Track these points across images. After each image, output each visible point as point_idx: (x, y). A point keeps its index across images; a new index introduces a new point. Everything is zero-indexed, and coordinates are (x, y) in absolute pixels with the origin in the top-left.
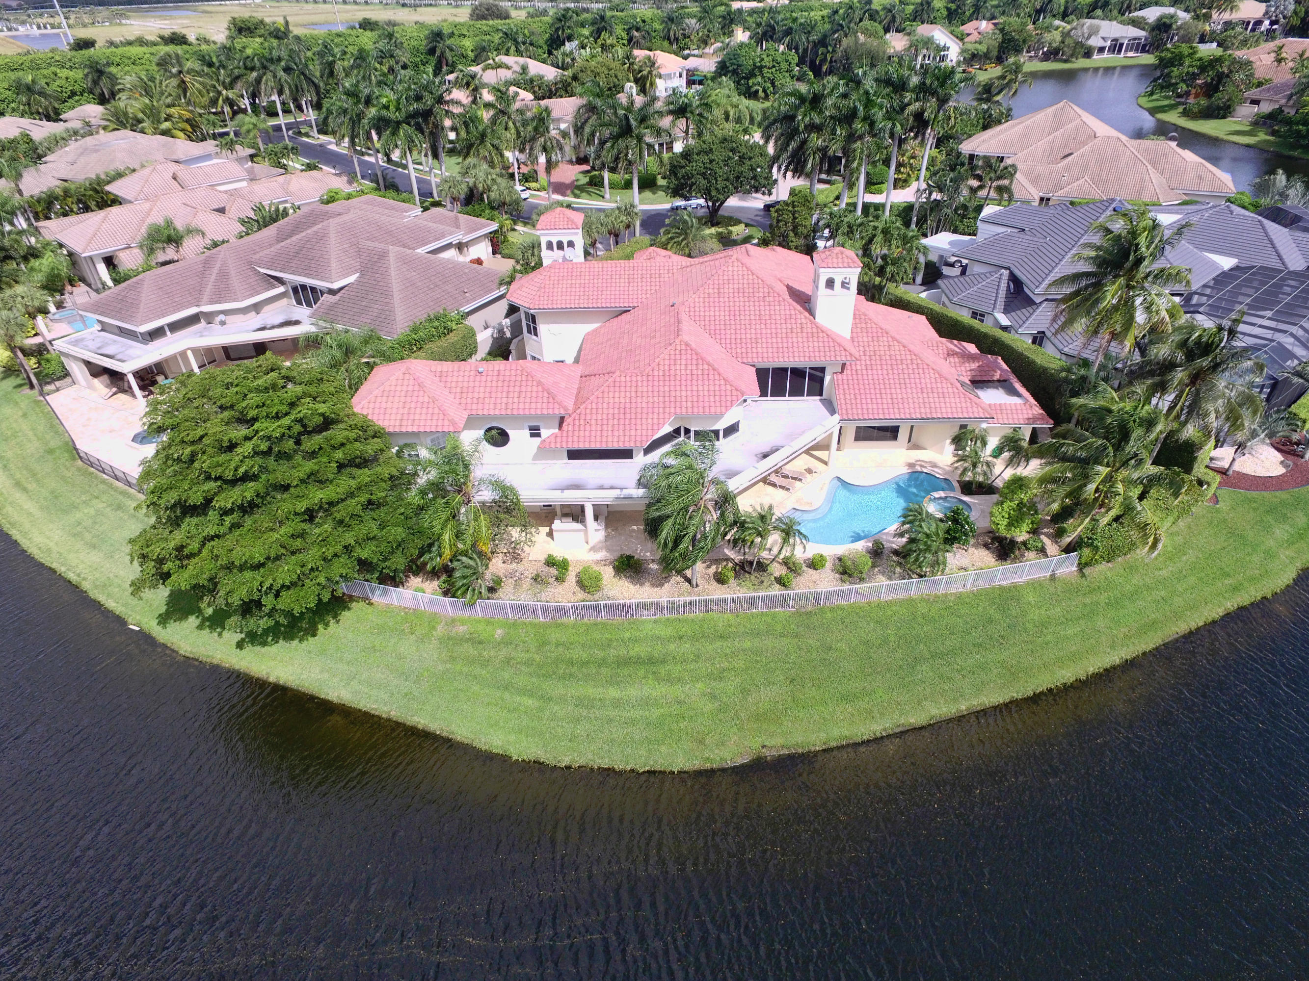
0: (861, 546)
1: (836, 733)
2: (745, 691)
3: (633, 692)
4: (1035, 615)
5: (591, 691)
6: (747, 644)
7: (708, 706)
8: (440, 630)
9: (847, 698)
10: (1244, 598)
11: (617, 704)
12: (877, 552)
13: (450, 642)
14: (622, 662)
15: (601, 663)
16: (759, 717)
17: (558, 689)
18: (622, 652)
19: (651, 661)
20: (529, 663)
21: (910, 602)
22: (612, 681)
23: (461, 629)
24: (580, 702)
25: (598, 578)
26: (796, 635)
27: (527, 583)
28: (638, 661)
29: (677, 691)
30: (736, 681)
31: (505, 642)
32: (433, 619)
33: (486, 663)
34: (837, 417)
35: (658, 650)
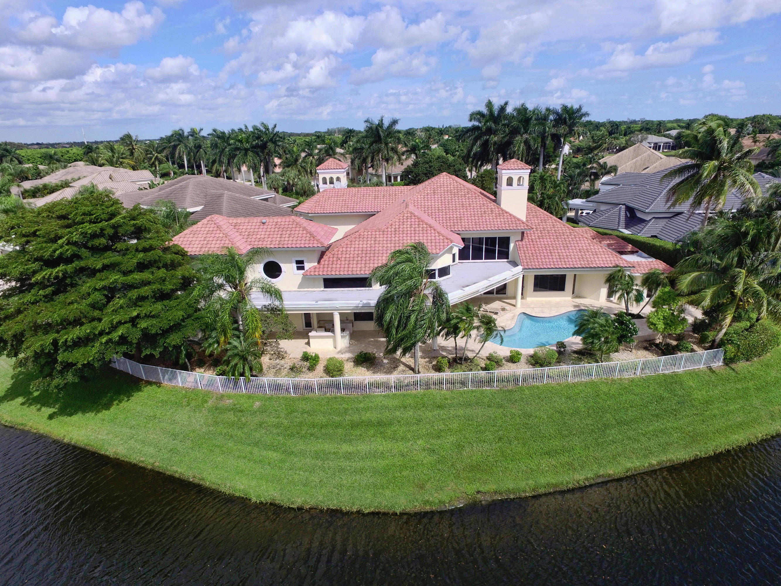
0: (548, 349)
1: (543, 481)
2: (459, 447)
3: (363, 447)
4: (698, 395)
6: (461, 412)
7: (428, 459)
8: (211, 403)
11: (349, 456)
12: (561, 352)
13: (217, 411)
14: (354, 426)
15: (338, 426)
17: (301, 446)
18: (356, 418)
19: (380, 424)
20: (277, 426)
23: (228, 402)
24: (317, 456)
25: (341, 368)
26: (501, 406)
28: (369, 424)
29: (401, 446)
30: (452, 439)
31: (262, 410)
32: (206, 396)
33: (243, 426)
34: (520, 268)
35: (386, 415)
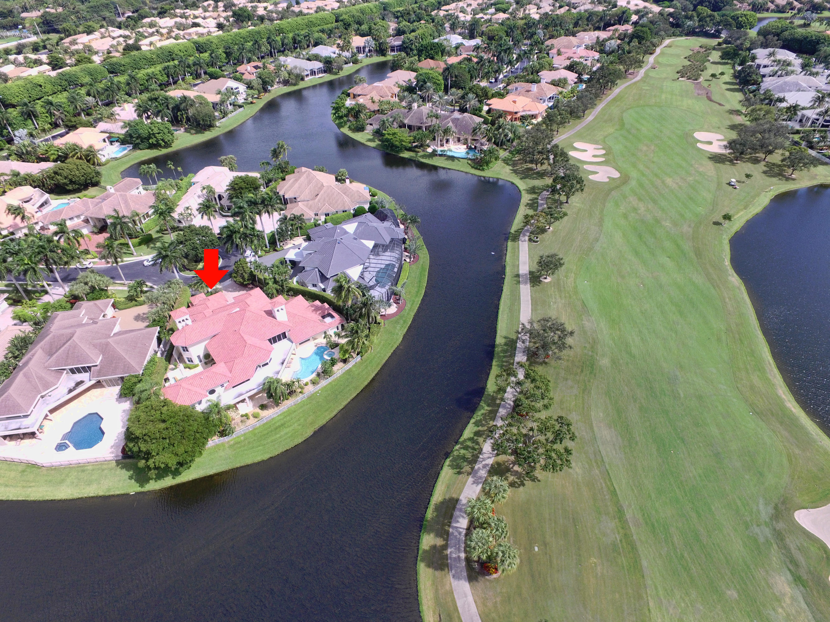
0: (314, 375)
1: (327, 418)
2: (305, 420)
3: (282, 433)
4: (356, 373)
5: (273, 438)
6: (301, 410)
7: (300, 427)
8: (227, 445)
9: (326, 411)
10: (394, 348)
11: (280, 437)
12: (318, 375)
13: (231, 447)
14: (276, 429)
15: (271, 431)
16: (311, 424)
17: (265, 442)
18: (275, 427)
19: (282, 425)
20: (254, 440)
21: (330, 383)
22: (276, 434)
23: (232, 442)
24: (272, 442)
25: (258, 414)
26: (310, 403)
27: (240, 424)
28: (279, 427)
29: (291, 428)
30: (303, 419)
31: (245, 439)
32: (223, 444)
33: (244, 446)
34: (294, 344)
35: (282, 422)
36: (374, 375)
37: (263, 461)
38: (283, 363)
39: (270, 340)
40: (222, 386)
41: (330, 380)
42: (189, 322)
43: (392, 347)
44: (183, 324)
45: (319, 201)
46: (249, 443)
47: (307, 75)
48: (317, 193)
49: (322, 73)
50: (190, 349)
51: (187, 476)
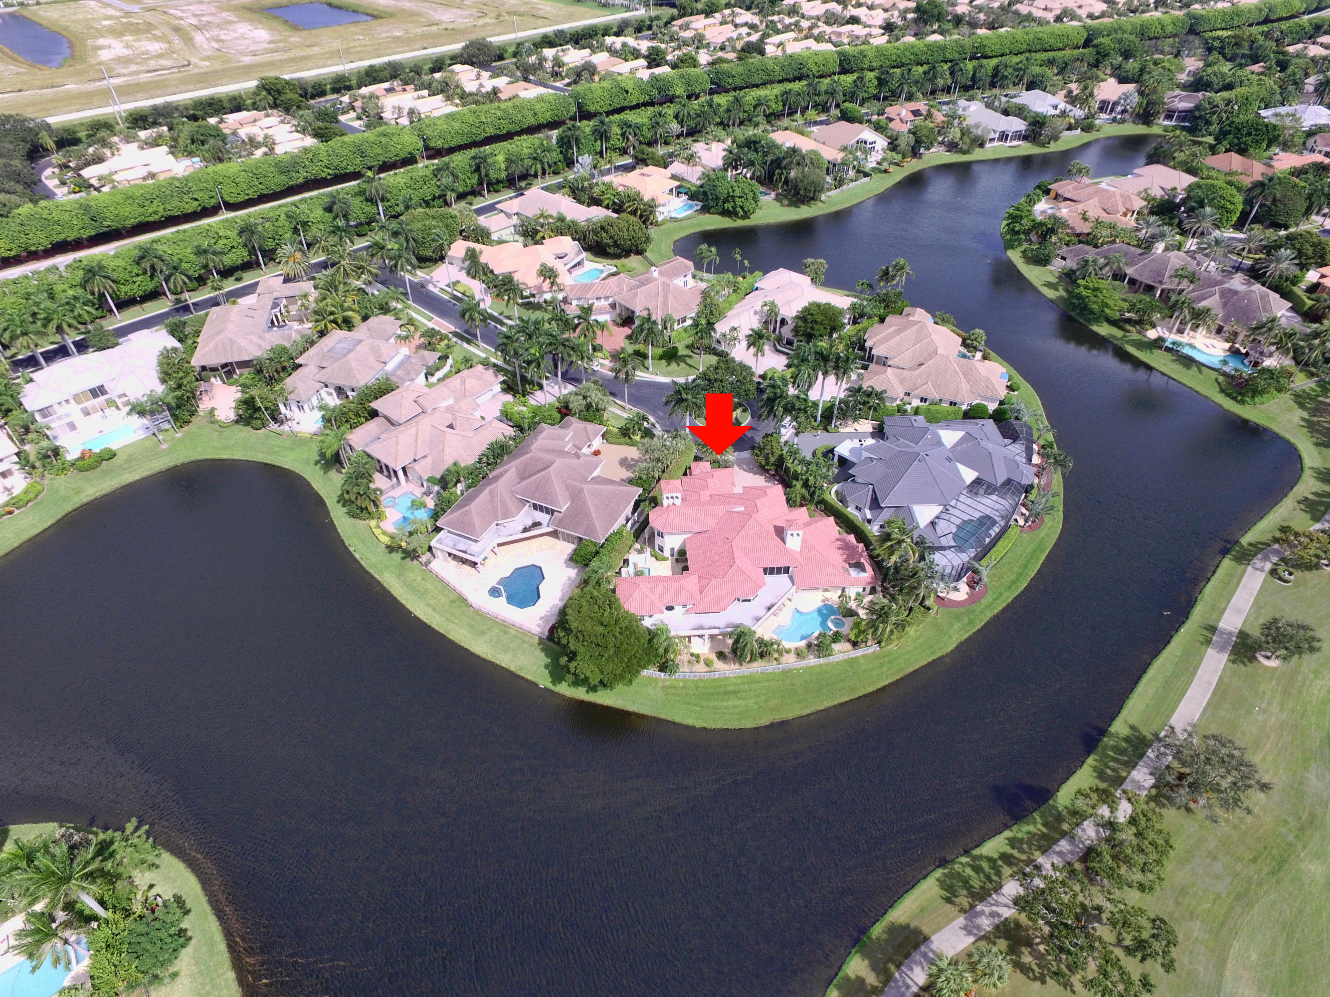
0: (803, 643)
1: (796, 713)
2: (767, 701)
3: (730, 703)
4: (864, 668)
5: (716, 703)
6: (766, 685)
7: (756, 707)
8: (660, 684)
9: (799, 702)
10: (935, 657)
11: (725, 707)
12: (809, 646)
13: (665, 688)
14: (726, 693)
15: (719, 694)
16: (772, 710)
17: (706, 704)
18: (725, 690)
19: (735, 692)
20: (694, 695)
21: (821, 665)
22: (723, 700)
23: (669, 684)
24: (714, 708)
25: (712, 662)
26: (783, 681)
27: (686, 664)
28: (730, 693)
29: (744, 702)
30: (764, 698)
31: (684, 687)
32: (657, 680)
33: (679, 695)
34: (794, 587)
35: (737, 688)
36: (886, 682)
37: (693, 727)
38: (769, 609)
39: (765, 570)
40: (684, 606)
41: (822, 661)
42: (678, 502)
43: (933, 653)
44: (671, 501)
45: (920, 375)
46: (687, 694)
47: (992, 140)
48: (921, 360)
49: (1019, 139)
50: (666, 537)
51: (604, 698)
